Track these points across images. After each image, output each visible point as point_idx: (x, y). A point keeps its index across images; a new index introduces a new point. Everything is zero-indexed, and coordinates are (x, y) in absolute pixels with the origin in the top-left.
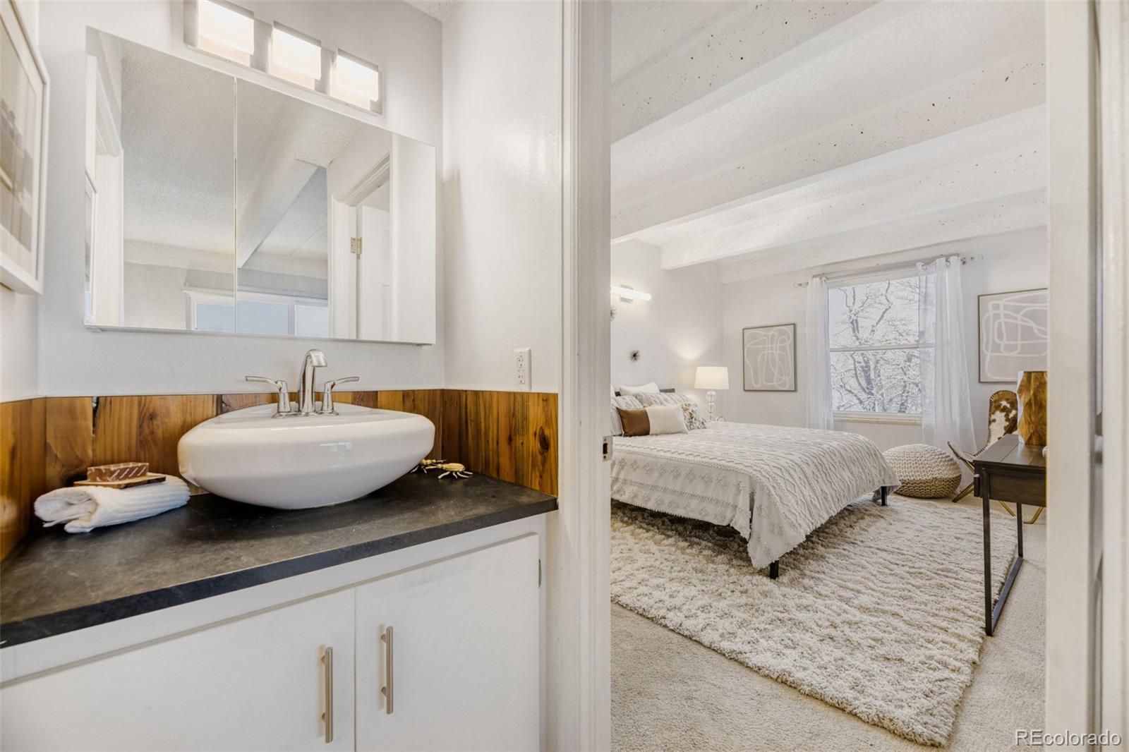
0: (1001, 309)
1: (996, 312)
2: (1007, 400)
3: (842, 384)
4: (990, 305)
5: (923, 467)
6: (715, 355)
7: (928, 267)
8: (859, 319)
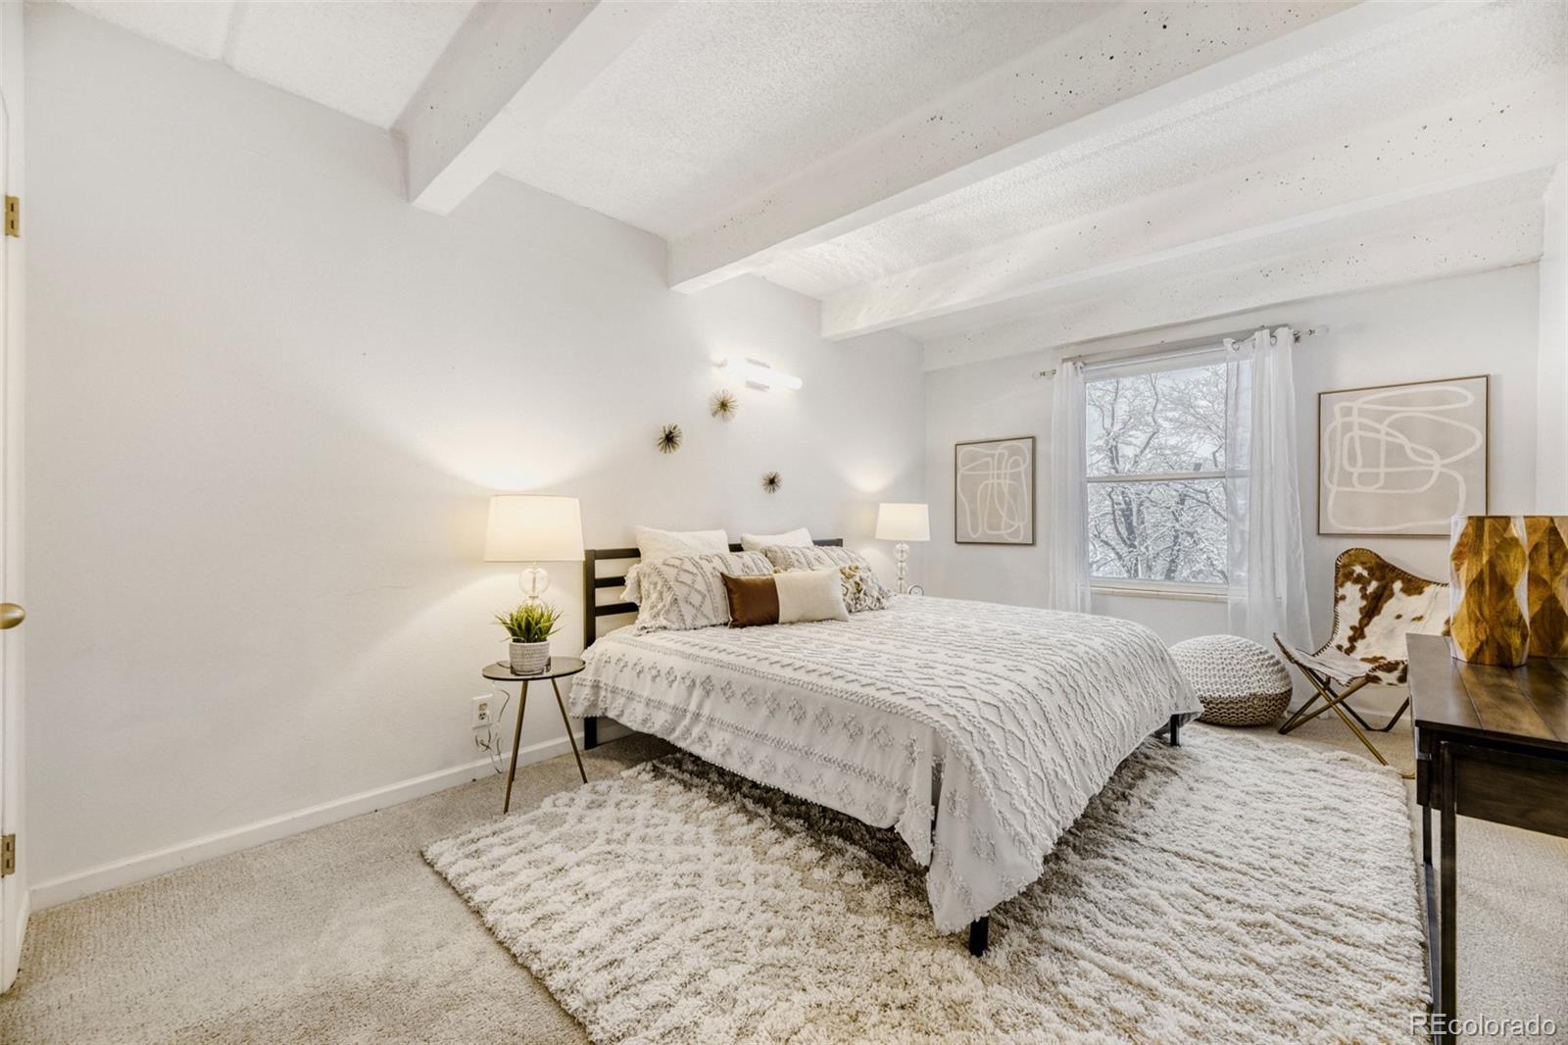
0: (1355, 419)
1: (1347, 419)
2: (1363, 564)
3: (1096, 533)
4: (1337, 408)
5: (1234, 676)
6: (913, 484)
7: (1241, 346)
8: (1119, 445)
